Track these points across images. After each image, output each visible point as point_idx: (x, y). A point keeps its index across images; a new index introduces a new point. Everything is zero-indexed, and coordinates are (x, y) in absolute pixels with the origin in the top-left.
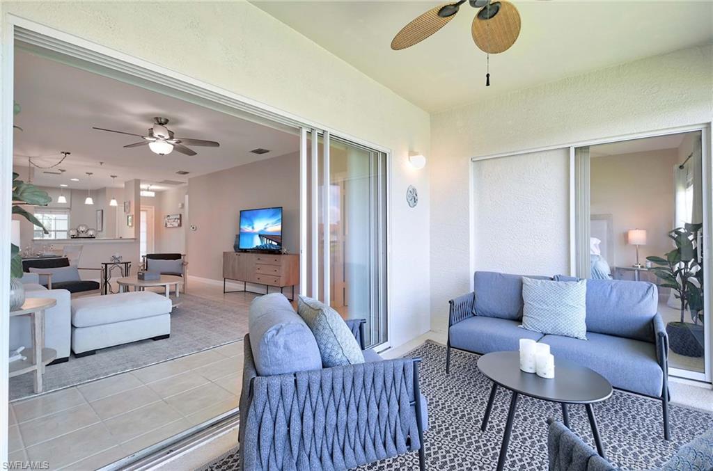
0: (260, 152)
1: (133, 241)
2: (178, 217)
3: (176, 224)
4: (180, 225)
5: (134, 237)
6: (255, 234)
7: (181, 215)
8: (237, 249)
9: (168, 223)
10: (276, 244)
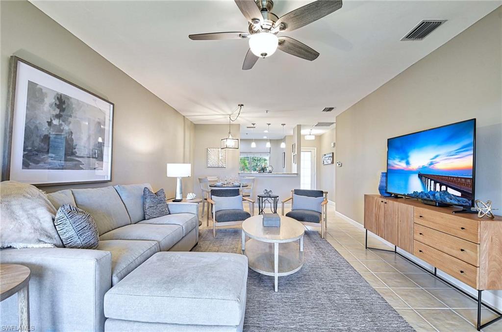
0: (423, 30)
1: (296, 175)
2: (331, 155)
3: (330, 162)
4: (333, 162)
5: (296, 173)
6: (411, 172)
7: (333, 153)
8: (385, 192)
9: (325, 161)
10: (459, 194)
